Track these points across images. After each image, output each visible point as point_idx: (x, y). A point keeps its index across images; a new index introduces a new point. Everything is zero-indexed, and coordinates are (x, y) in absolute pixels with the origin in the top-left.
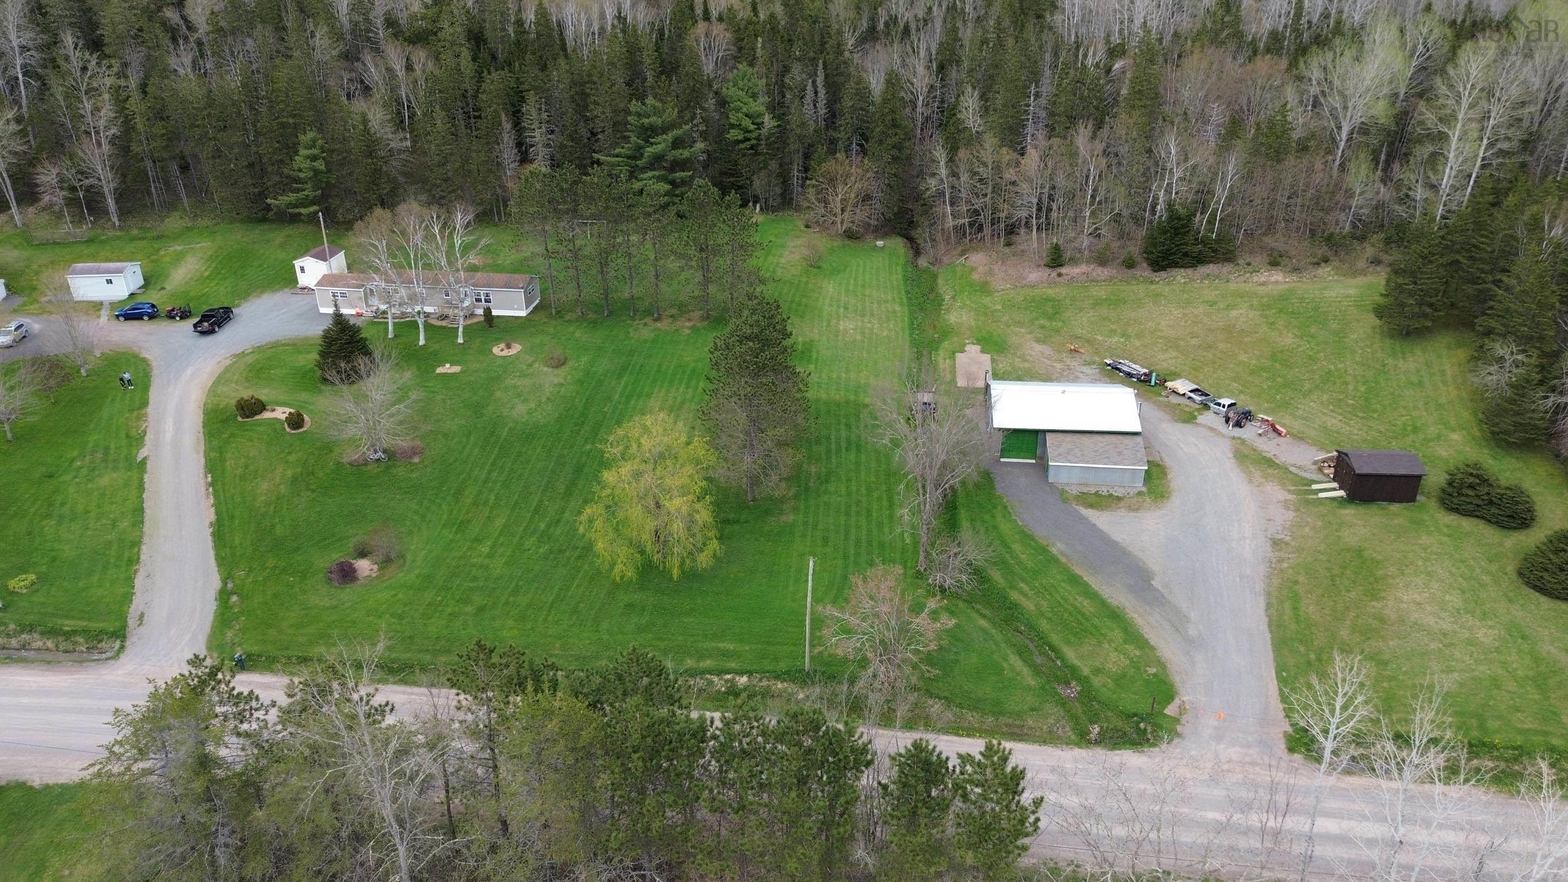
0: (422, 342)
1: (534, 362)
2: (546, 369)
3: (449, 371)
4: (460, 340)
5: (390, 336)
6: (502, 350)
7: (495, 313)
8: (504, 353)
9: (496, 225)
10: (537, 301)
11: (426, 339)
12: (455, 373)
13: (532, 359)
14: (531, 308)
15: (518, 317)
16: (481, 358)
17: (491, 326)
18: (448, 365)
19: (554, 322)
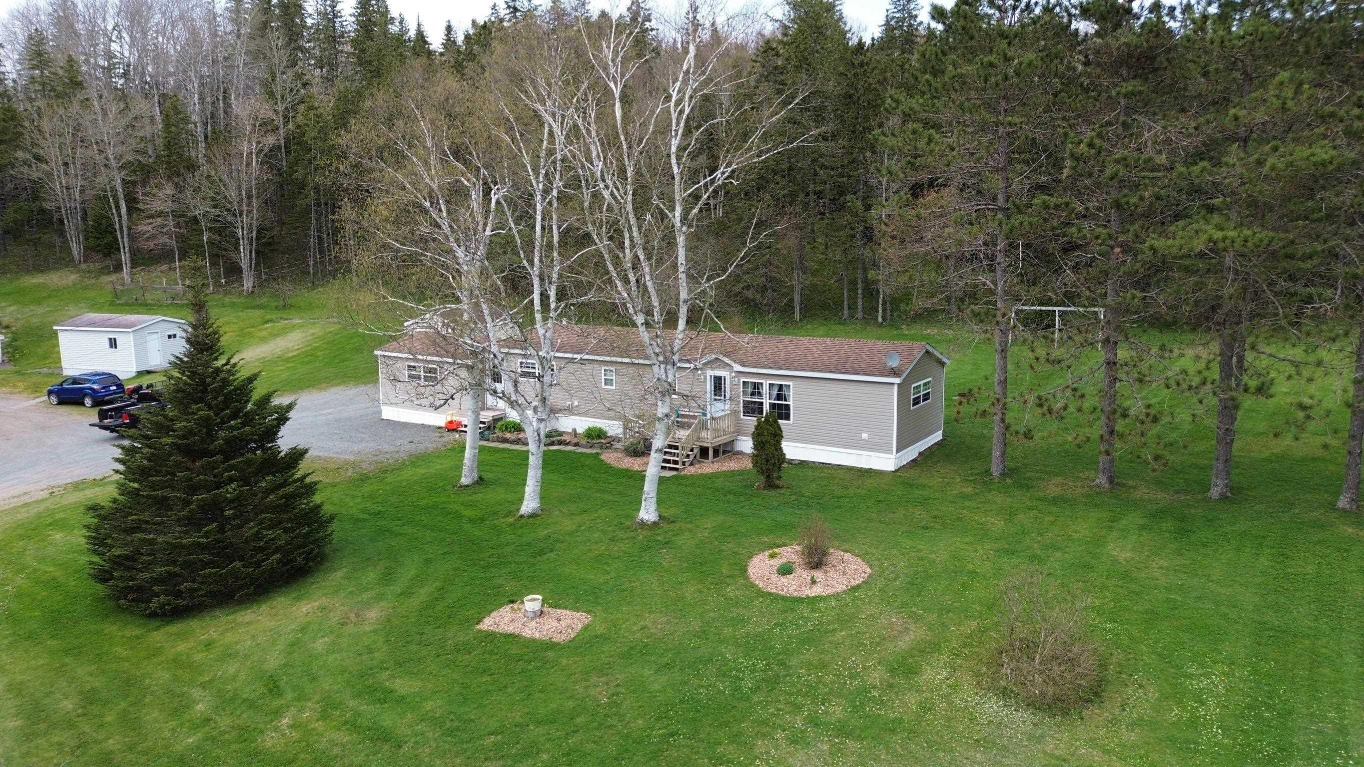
0: (529, 504)
1: (927, 649)
2: (992, 706)
3: (531, 631)
4: (648, 513)
5: (464, 481)
6: (786, 570)
7: (792, 450)
8: (790, 586)
9: (842, 322)
10: (937, 436)
11: (543, 496)
12: (550, 645)
13: (916, 634)
14: (912, 452)
15: (869, 472)
16: (690, 591)
17: (771, 484)
18: (532, 603)
19: (998, 498)
